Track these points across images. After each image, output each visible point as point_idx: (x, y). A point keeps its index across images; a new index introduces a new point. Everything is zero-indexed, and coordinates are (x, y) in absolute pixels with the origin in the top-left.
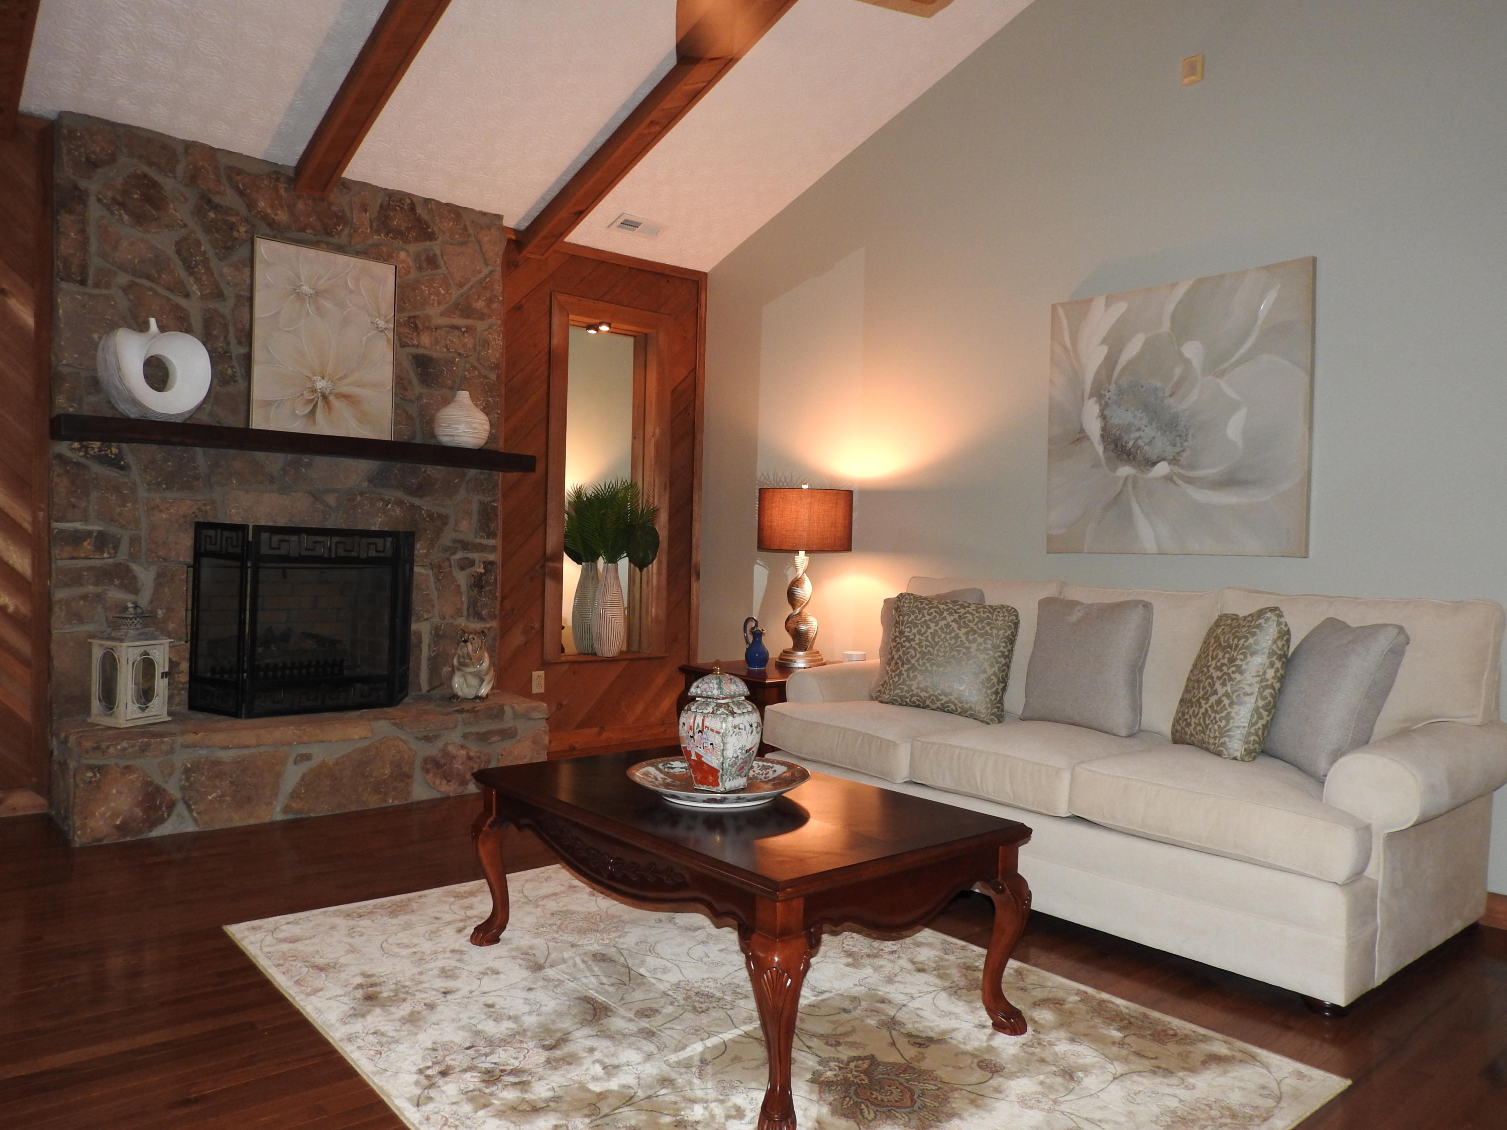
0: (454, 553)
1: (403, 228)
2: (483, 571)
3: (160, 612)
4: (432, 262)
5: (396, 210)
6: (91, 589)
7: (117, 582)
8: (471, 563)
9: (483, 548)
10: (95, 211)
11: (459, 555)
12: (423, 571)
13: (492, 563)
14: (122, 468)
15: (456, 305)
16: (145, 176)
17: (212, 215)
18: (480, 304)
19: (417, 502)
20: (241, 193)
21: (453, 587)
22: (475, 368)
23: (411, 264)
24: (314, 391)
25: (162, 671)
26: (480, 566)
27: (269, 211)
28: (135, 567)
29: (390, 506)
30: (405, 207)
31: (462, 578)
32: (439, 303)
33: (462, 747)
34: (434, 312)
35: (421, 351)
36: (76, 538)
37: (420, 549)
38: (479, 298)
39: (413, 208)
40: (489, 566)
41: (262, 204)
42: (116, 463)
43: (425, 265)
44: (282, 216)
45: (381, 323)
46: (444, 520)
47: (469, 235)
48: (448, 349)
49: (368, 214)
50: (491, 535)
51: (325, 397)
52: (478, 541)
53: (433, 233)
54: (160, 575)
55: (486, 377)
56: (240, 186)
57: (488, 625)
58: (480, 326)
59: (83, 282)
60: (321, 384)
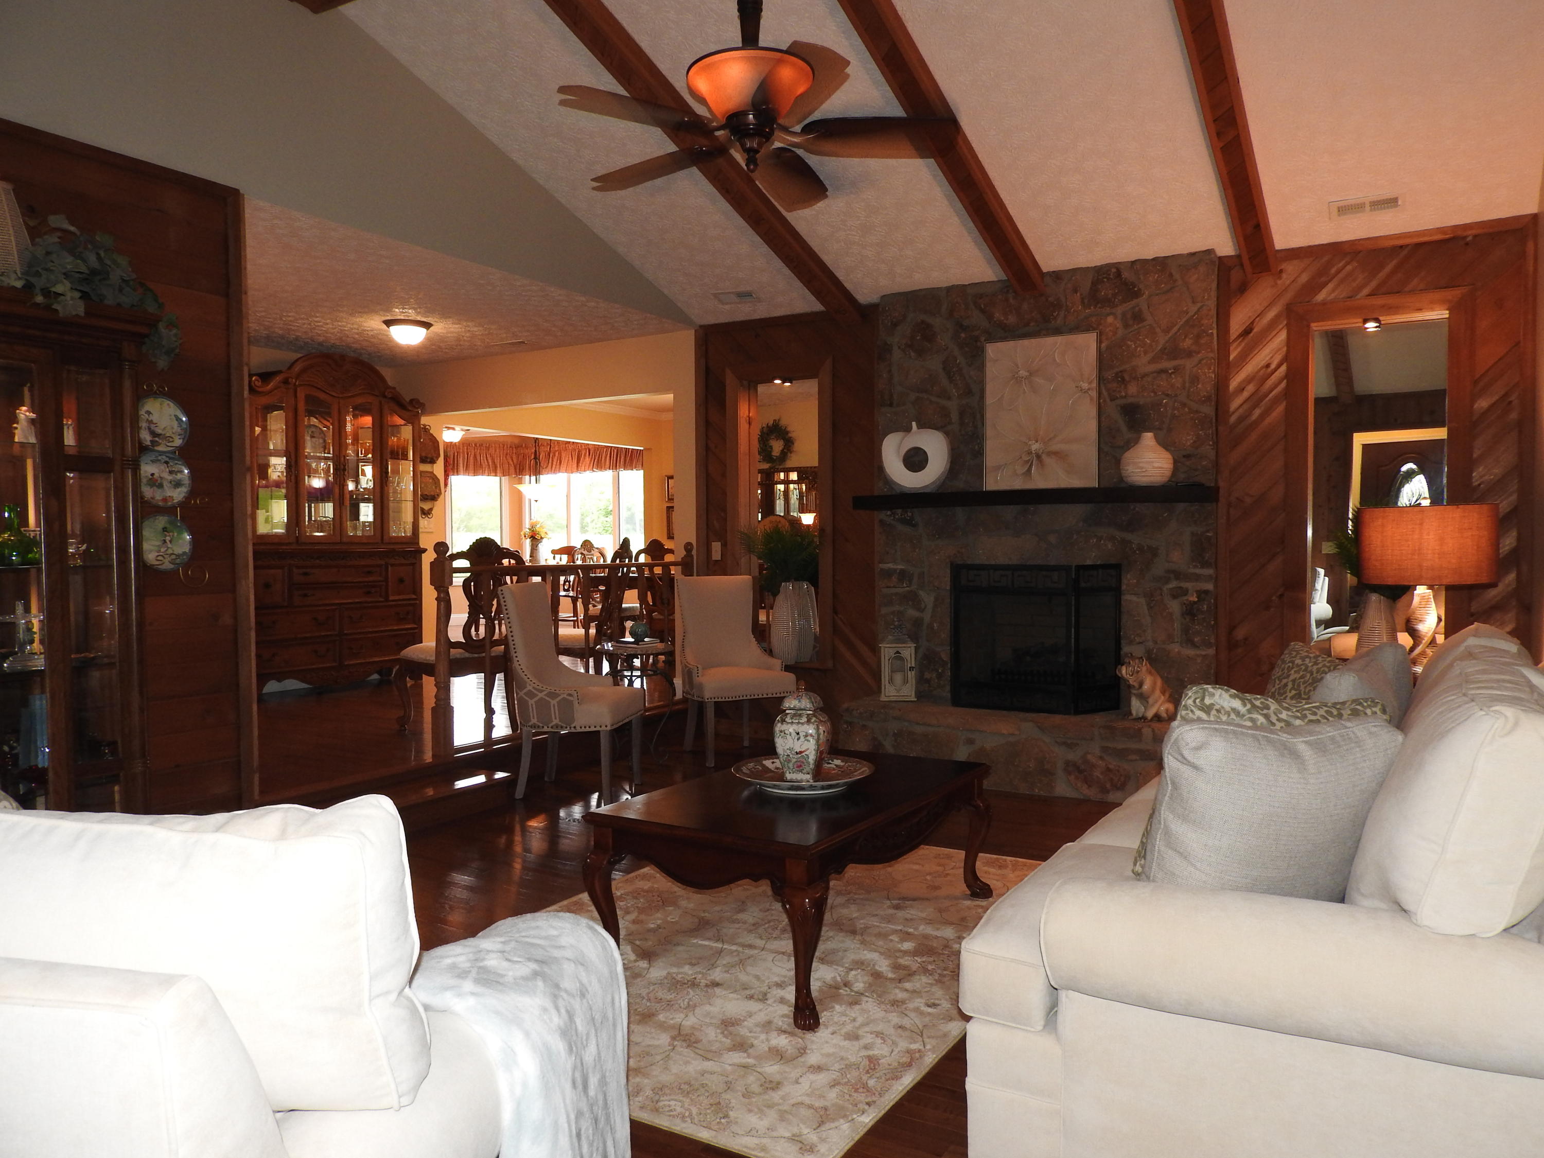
0: (1167, 583)
1: (1110, 296)
2: (1196, 599)
3: (935, 625)
4: (1138, 317)
5: (1103, 282)
6: (897, 608)
7: (910, 603)
8: (1185, 592)
9: (1197, 578)
10: (897, 354)
11: (1173, 584)
12: (1134, 598)
13: (1206, 592)
14: (914, 526)
15: (1163, 350)
16: (923, 322)
17: (963, 335)
18: (1187, 343)
19: (1128, 536)
20: (983, 311)
21: (1165, 614)
22: (1184, 405)
23: (1118, 325)
24: (1030, 453)
25: (909, 666)
26: (1193, 595)
27: (1003, 318)
28: (921, 593)
29: (1102, 542)
30: (1111, 277)
31: (1175, 607)
32: (1146, 353)
33: (1101, 758)
34: (1143, 363)
35: (1130, 400)
36: (888, 574)
37: (1129, 579)
38: (1185, 337)
39: (1119, 274)
40: (1203, 595)
41: (997, 315)
42: (909, 523)
43: (1131, 322)
44: (1012, 319)
45: (1085, 386)
46: (1154, 552)
47: (1175, 281)
48: (1155, 393)
49: (1078, 294)
50: (1205, 564)
51: (1038, 457)
52: (1192, 570)
53: (1140, 290)
54: (936, 599)
55: (1197, 412)
56: (982, 306)
57: (1204, 653)
58: (1189, 364)
59: (891, 405)
60: (1035, 447)
